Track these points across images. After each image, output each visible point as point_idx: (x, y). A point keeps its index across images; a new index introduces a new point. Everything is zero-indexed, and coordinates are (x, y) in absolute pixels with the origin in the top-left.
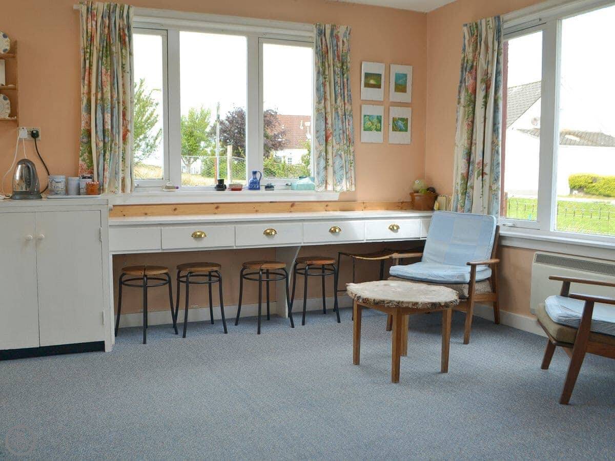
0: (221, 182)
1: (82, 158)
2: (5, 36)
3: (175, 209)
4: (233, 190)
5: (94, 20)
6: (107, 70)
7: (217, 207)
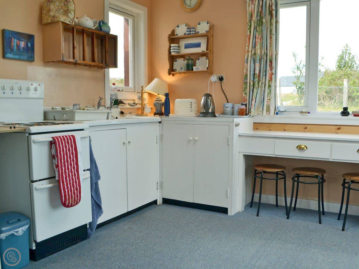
0: (345, 109)
1: (244, 92)
2: (208, 23)
3: (306, 128)
4: (355, 116)
5: (253, 4)
6: (259, 35)
7: (339, 128)
